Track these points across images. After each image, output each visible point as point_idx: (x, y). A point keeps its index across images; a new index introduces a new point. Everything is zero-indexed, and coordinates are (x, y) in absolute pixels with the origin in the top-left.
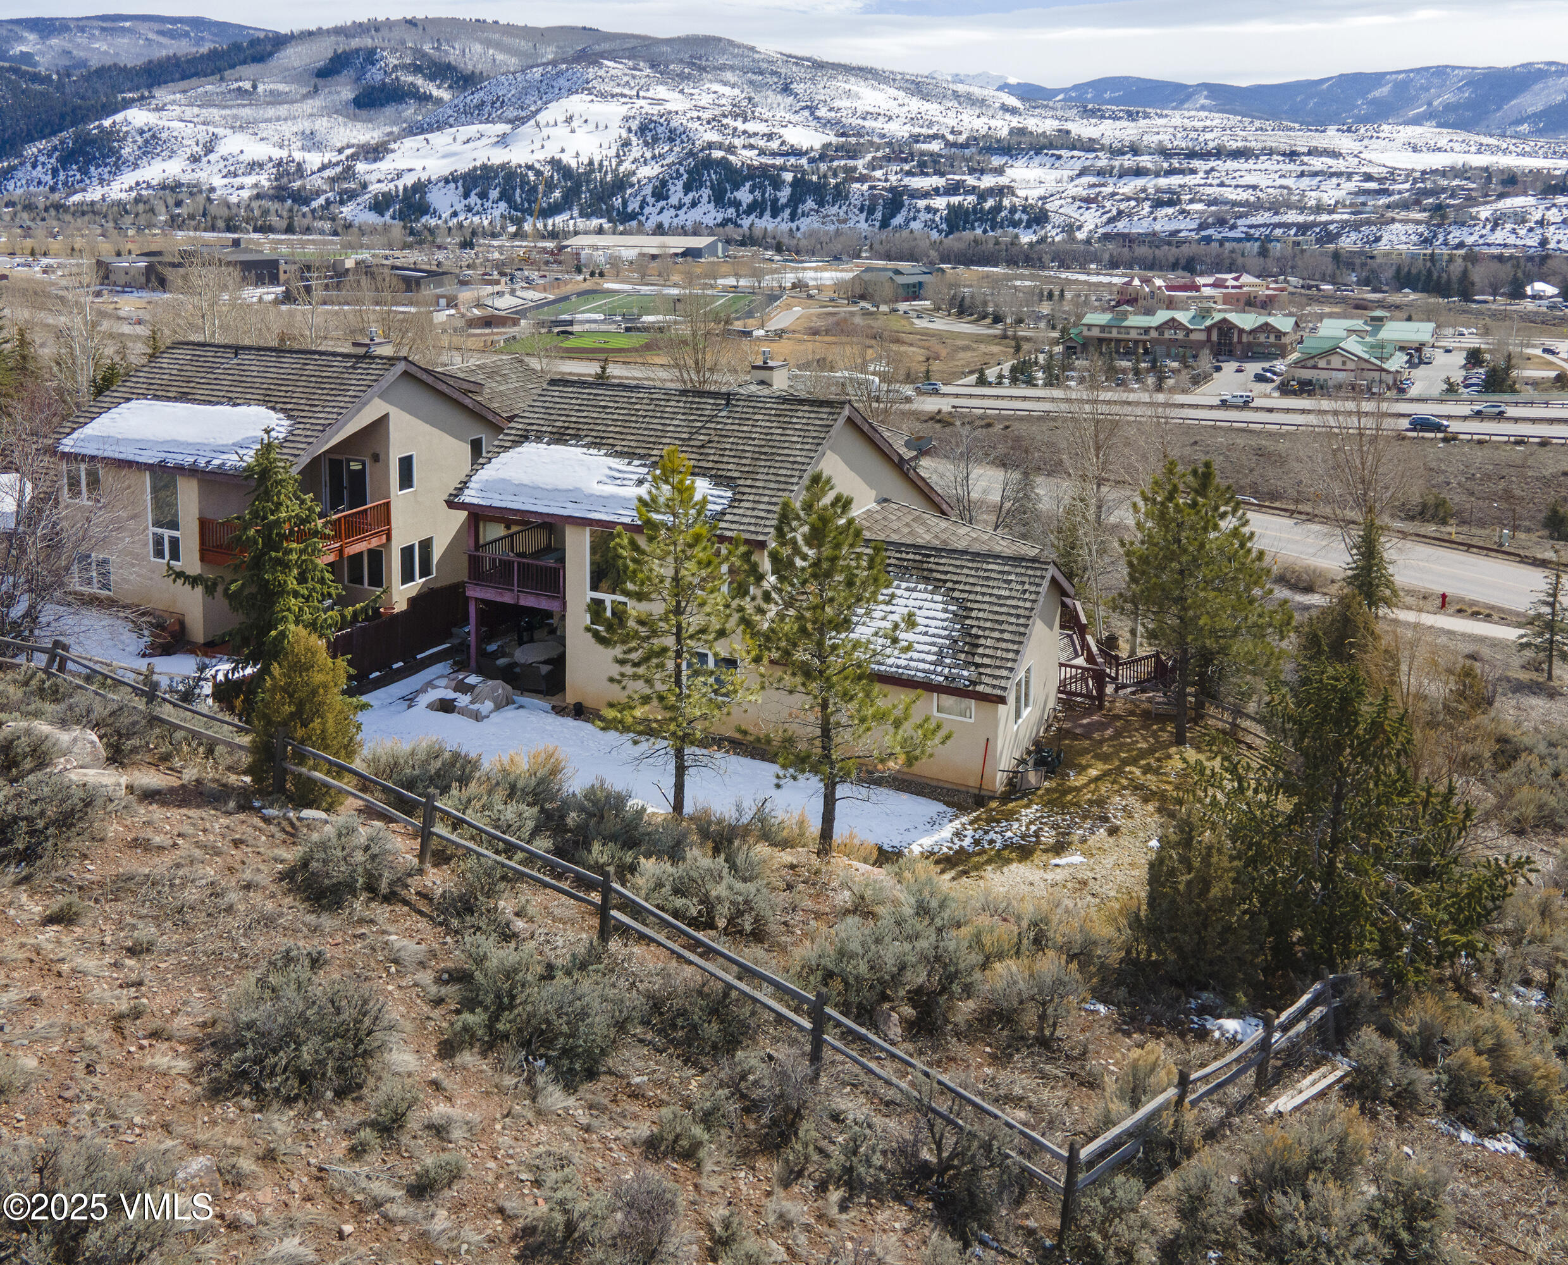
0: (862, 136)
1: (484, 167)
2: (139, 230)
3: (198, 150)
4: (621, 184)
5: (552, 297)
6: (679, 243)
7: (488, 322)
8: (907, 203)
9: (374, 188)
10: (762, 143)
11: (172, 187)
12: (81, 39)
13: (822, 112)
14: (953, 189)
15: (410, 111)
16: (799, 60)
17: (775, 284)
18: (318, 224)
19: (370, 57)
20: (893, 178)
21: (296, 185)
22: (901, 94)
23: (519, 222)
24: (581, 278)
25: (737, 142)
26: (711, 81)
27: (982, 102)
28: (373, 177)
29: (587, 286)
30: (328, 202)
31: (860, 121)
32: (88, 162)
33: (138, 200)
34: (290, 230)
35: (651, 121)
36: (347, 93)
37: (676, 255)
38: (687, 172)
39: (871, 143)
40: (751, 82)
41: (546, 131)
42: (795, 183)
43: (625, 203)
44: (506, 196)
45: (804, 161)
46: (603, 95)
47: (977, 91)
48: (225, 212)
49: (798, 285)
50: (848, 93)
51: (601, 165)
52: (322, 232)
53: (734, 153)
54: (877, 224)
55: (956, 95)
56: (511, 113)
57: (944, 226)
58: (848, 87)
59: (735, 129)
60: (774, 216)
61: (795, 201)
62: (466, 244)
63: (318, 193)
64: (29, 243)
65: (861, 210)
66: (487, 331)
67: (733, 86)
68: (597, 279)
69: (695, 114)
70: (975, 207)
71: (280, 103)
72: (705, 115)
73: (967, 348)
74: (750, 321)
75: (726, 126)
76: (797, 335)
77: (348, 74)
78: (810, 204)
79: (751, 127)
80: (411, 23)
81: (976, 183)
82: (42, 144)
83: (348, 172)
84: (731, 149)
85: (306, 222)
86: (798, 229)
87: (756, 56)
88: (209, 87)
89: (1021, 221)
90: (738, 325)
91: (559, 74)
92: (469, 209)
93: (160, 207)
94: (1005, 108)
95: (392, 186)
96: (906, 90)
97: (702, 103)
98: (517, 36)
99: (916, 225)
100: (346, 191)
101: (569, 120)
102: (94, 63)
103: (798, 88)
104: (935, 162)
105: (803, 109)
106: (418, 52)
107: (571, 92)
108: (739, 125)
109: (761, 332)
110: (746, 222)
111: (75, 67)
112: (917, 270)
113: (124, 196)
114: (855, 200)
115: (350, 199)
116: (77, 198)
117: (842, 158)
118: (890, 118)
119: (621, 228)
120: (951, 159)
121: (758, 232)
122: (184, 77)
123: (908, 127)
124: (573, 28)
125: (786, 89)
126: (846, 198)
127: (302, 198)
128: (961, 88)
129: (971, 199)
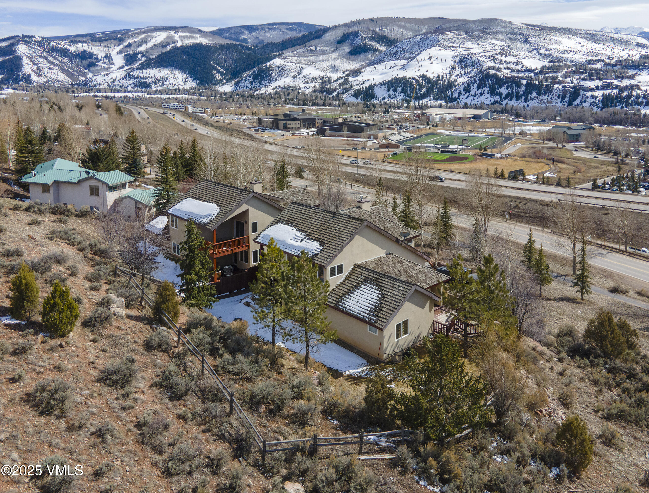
0: (561, 62)
1: (396, 79)
2: (275, 105)
3: (296, 73)
4: (451, 85)
5: (415, 136)
6: (471, 112)
7: (387, 146)
8: (581, 94)
9: (355, 87)
10: (513, 66)
11: (287, 88)
12: (262, 33)
13: (543, 51)
14: (606, 87)
15: (370, 56)
16: (532, 26)
17: (511, 132)
18: (335, 102)
19: (356, 34)
20: (575, 82)
21: (327, 86)
22: (583, 40)
23: (408, 102)
24: (428, 127)
25: (502, 66)
26: (491, 39)
27: (627, 42)
28: (355, 83)
29: (431, 131)
30: (338, 93)
31: (561, 55)
32: (261, 79)
33: (276, 93)
34: (324, 105)
35: (464, 58)
36: (347, 49)
37: (470, 118)
38: (479, 80)
39: (566, 65)
40: (510, 39)
41: (421, 63)
42: (527, 85)
43: (452, 94)
44: (404, 91)
45: (532, 75)
46: (444, 47)
47: (624, 36)
48: (303, 98)
49: (522, 133)
50: (556, 42)
51: (443, 77)
52: (335, 106)
53: (500, 72)
54: (566, 104)
55: (612, 39)
56: (408, 56)
57: (600, 105)
58: (556, 38)
59: (501, 60)
60: (517, 100)
61: (527, 93)
62: (386, 112)
63: (335, 90)
64: (240, 110)
65: (559, 97)
66: (387, 150)
67: (501, 41)
68: (435, 128)
69: (484, 54)
70: (617, 96)
71: (324, 54)
72: (488, 54)
73: (595, 168)
74: (495, 150)
75: (497, 59)
76: (515, 157)
77: (348, 41)
78: (534, 94)
79: (508, 59)
80: (372, 20)
81: (618, 83)
82: (248, 73)
83: (346, 81)
84: (499, 70)
85: (330, 101)
86: (528, 106)
87: (513, 26)
88: (301, 49)
89: (642, 102)
90: (489, 152)
91: (427, 38)
92: (390, 96)
93: (283, 96)
94: (639, 45)
95: (361, 87)
96: (586, 38)
97: (487, 49)
98: (411, 23)
99: (586, 105)
100: (345, 89)
101: (430, 58)
102: (266, 42)
103: (532, 40)
104: (598, 74)
105: (533, 50)
106: (374, 32)
107: (432, 46)
108: (503, 59)
109: (499, 155)
110: (504, 103)
111: (260, 43)
112: (580, 128)
113: (272, 91)
114: (556, 92)
115: (346, 92)
116: (257, 92)
117: (551, 72)
118: (576, 53)
119: (449, 105)
120: (606, 72)
121: (509, 107)
122: (293, 46)
123: (585, 57)
124: (435, 18)
125: (526, 41)
126: (551, 91)
127: (329, 92)
128: (616, 36)
129: (616, 91)
